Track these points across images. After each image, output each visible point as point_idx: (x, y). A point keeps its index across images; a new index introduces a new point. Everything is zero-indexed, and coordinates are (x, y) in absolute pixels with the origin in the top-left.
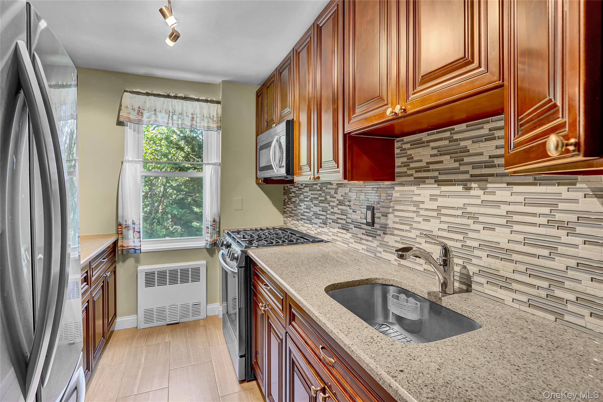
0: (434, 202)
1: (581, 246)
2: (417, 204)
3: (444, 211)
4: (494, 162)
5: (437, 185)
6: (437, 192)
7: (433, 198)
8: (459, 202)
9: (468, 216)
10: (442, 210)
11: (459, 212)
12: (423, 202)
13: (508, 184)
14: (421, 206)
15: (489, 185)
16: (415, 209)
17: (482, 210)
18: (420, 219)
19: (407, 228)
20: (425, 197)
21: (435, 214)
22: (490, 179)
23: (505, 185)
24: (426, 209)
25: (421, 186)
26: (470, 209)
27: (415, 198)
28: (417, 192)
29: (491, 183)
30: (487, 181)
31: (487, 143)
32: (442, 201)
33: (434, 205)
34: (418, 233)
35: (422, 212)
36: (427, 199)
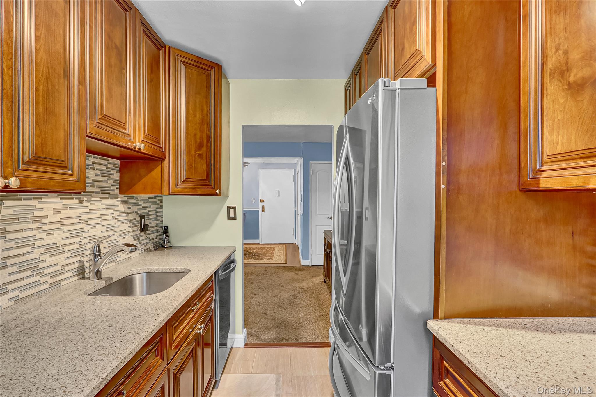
0: (57, 215)
1: (120, 225)
2: (39, 220)
3: (66, 222)
4: (94, 184)
5: (60, 199)
6: (60, 205)
7: (56, 211)
8: (75, 212)
9: (82, 222)
10: (64, 220)
11: (77, 220)
12: (47, 217)
13: (101, 198)
14: (45, 220)
15: (93, 199)
16: (37, 225)
17: (90, 216)
18: (43, 235)
19: (28, 249)
20: (48, 211)
21: (58, 226)
22: (92, 194)
23: (99, 199)
24: (50, 223)
25: (43, 200)
26: (84, 217)
27: (37, 213)
28: (38, 206)
29: (93, 197)
30: (91, 196)
31: (91, 170)
32: (64, 213)
33: (58, 218)
34: (42, 250)
35: (45, 227)
36: (50, 213)
